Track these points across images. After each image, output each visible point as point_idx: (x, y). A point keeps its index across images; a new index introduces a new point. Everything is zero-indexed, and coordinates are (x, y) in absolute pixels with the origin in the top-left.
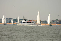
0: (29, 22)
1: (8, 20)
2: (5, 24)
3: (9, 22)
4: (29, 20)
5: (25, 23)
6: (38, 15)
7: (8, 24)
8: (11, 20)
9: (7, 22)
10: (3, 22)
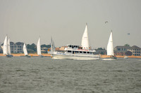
1: (16, 47)
2: (8, 56)
3: (17, 51)
6: (85, 34)
7: (14, 55)
8: (22, 47)
9: (12, 52)
10: (5, 52)
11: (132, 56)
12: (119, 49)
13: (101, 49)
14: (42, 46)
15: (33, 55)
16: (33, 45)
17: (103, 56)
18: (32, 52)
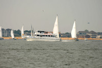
0: (46, 36)
1: (6, 32)
3: (7, 35)
4: (46, 31)
5: (40, 37)
6: (56, 23)
7: (5, 38)
8: (10, 32)
9: (3, 36)
11: (90, 39)
12: (81, 34)
13: (68, 33)
14: (25, 32)
15: (19, 38)
16: (19, 30)
17: (69, 39)
18: (18, 36)
